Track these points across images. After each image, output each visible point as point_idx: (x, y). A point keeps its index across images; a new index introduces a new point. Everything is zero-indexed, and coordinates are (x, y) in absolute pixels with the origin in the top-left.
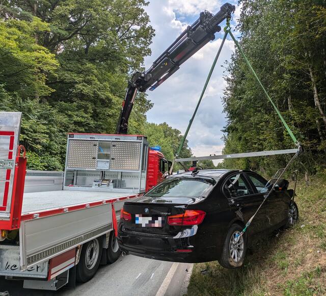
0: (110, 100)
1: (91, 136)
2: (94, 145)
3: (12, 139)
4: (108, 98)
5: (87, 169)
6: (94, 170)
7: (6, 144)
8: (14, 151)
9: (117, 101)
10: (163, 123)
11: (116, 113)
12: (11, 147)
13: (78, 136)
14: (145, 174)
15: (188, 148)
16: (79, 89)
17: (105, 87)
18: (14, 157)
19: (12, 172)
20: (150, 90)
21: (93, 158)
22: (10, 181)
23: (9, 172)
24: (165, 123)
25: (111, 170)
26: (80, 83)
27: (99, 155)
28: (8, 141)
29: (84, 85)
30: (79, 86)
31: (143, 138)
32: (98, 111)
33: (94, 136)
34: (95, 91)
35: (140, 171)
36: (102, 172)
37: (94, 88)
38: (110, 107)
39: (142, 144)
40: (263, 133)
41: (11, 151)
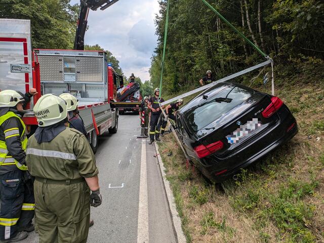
0: (49, 21)
1: (56, 52)
2: (60, 60)
3: (25, 45)
4: (46, 19)
5: (55, 82)
6: (62, 82)
7: (20, 50)
8: (29, 56)
9: (56, 23)
10: (95, 45)
11: (56, 34)
12: (26, 53)
13: (44, 52)
14: (107, 86)
15: (119, 68)
16: (18, 9)
17: (43, 8)
18: (30, 62)
19: (31, 75)
20: (101, 9)
21: (60, 72)
22: (29, 83)
23: (27, 75)
24: (97, 46)
25: (77, 82)
26: (17, 3)
27: (65, 69)
28: (22, 47)
29: (22, 6)
30: (17, 6)
31: (104, 53)
32: (39, 32)
33: (58, 52)
34: (33, 12)
35: (103, 83)
36: (68, 84)
37: (33, 9)
38: (50, 28)
39: (104, 58)
40: (193, 52)
41: (26, 56)
